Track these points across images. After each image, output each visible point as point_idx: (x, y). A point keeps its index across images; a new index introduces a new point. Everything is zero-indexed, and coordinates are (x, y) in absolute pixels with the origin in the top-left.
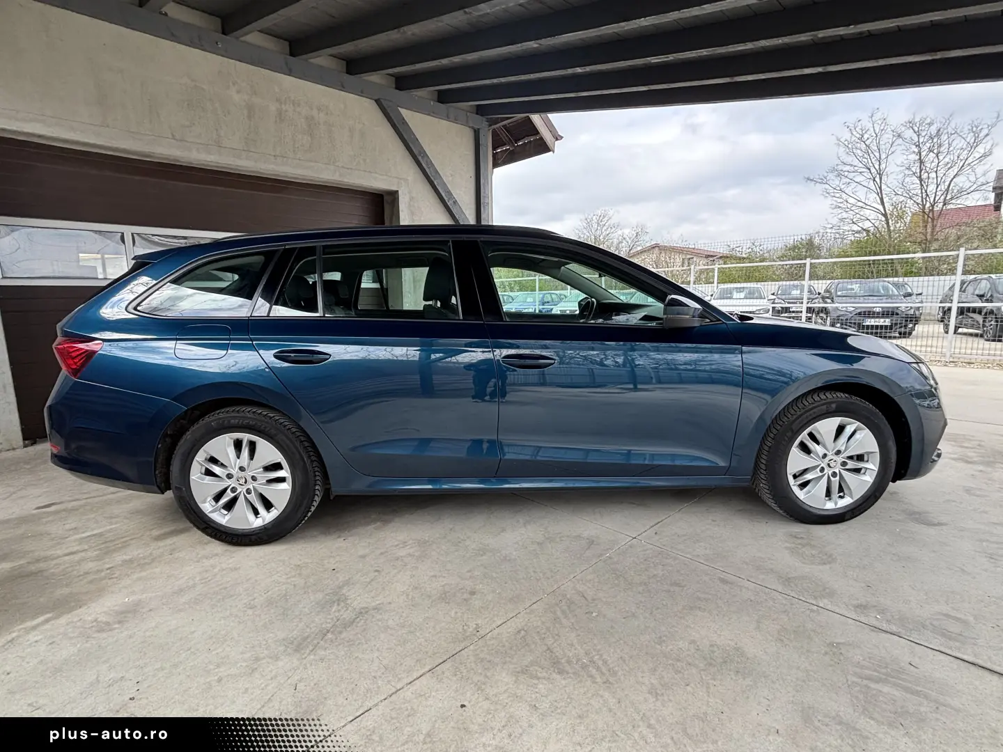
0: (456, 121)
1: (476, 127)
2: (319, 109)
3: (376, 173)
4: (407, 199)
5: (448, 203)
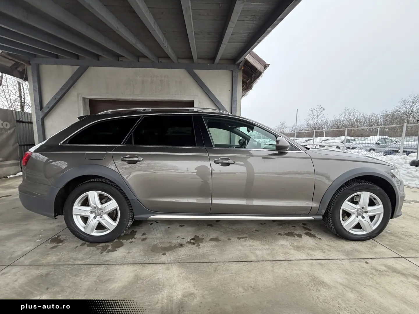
0: (220, 69)
1: (232, 69)
2: (165, 77)
3: (185, 95)
4: (198, 103)
5: (215, 103)
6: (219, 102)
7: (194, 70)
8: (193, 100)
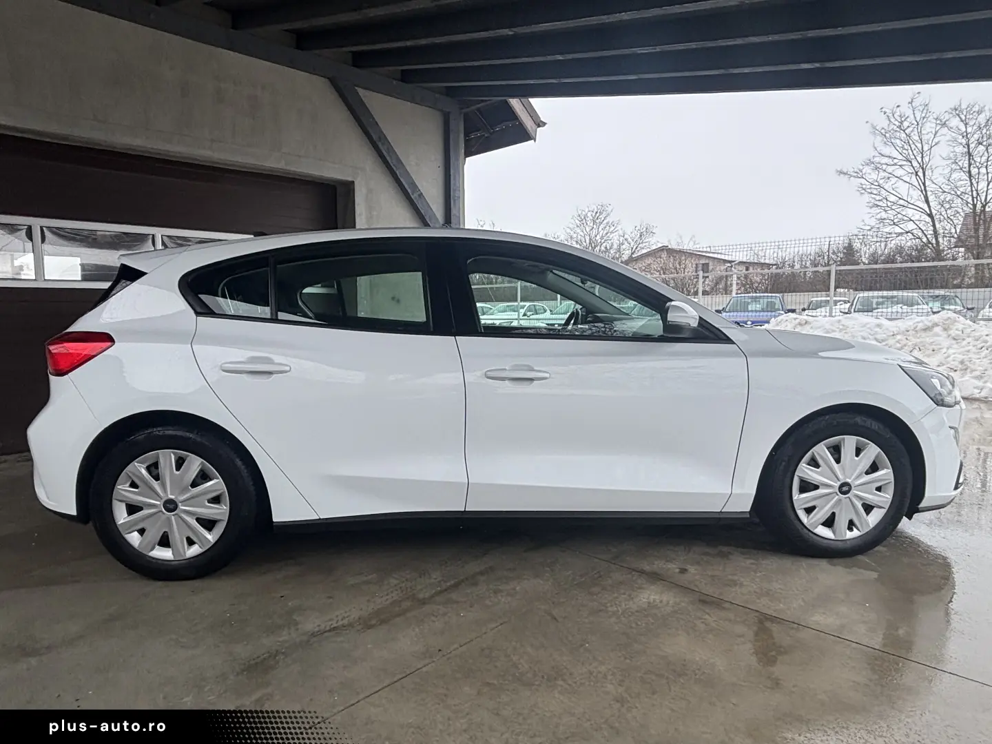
1: (446, 110)
2: (264, 88)
3: (328, 160)
4: (364, 191)
5: (412, 197)
6: (421, 195)
7: (356, 88)
8: (350, 179)
